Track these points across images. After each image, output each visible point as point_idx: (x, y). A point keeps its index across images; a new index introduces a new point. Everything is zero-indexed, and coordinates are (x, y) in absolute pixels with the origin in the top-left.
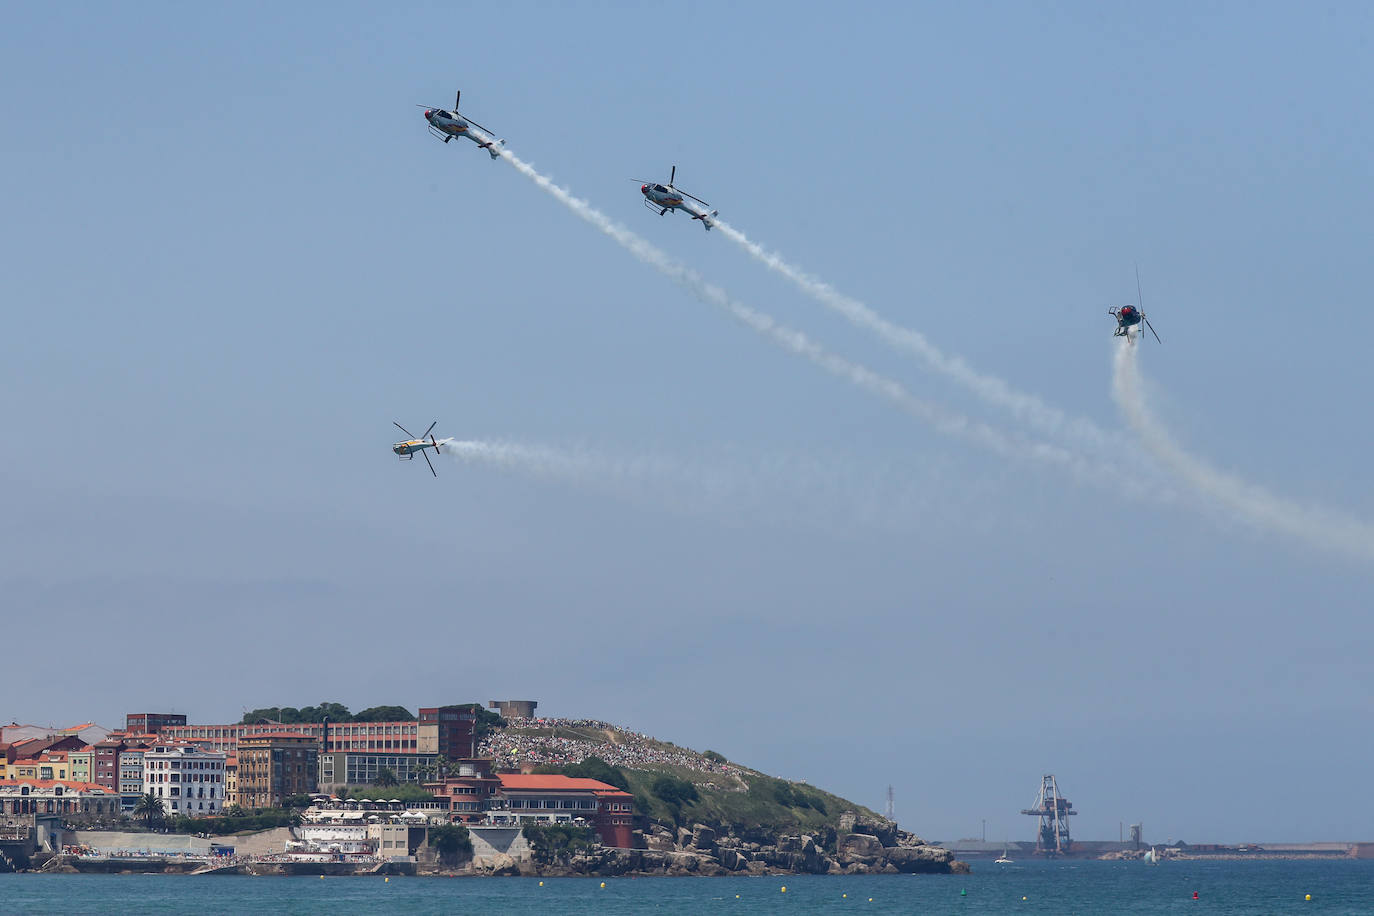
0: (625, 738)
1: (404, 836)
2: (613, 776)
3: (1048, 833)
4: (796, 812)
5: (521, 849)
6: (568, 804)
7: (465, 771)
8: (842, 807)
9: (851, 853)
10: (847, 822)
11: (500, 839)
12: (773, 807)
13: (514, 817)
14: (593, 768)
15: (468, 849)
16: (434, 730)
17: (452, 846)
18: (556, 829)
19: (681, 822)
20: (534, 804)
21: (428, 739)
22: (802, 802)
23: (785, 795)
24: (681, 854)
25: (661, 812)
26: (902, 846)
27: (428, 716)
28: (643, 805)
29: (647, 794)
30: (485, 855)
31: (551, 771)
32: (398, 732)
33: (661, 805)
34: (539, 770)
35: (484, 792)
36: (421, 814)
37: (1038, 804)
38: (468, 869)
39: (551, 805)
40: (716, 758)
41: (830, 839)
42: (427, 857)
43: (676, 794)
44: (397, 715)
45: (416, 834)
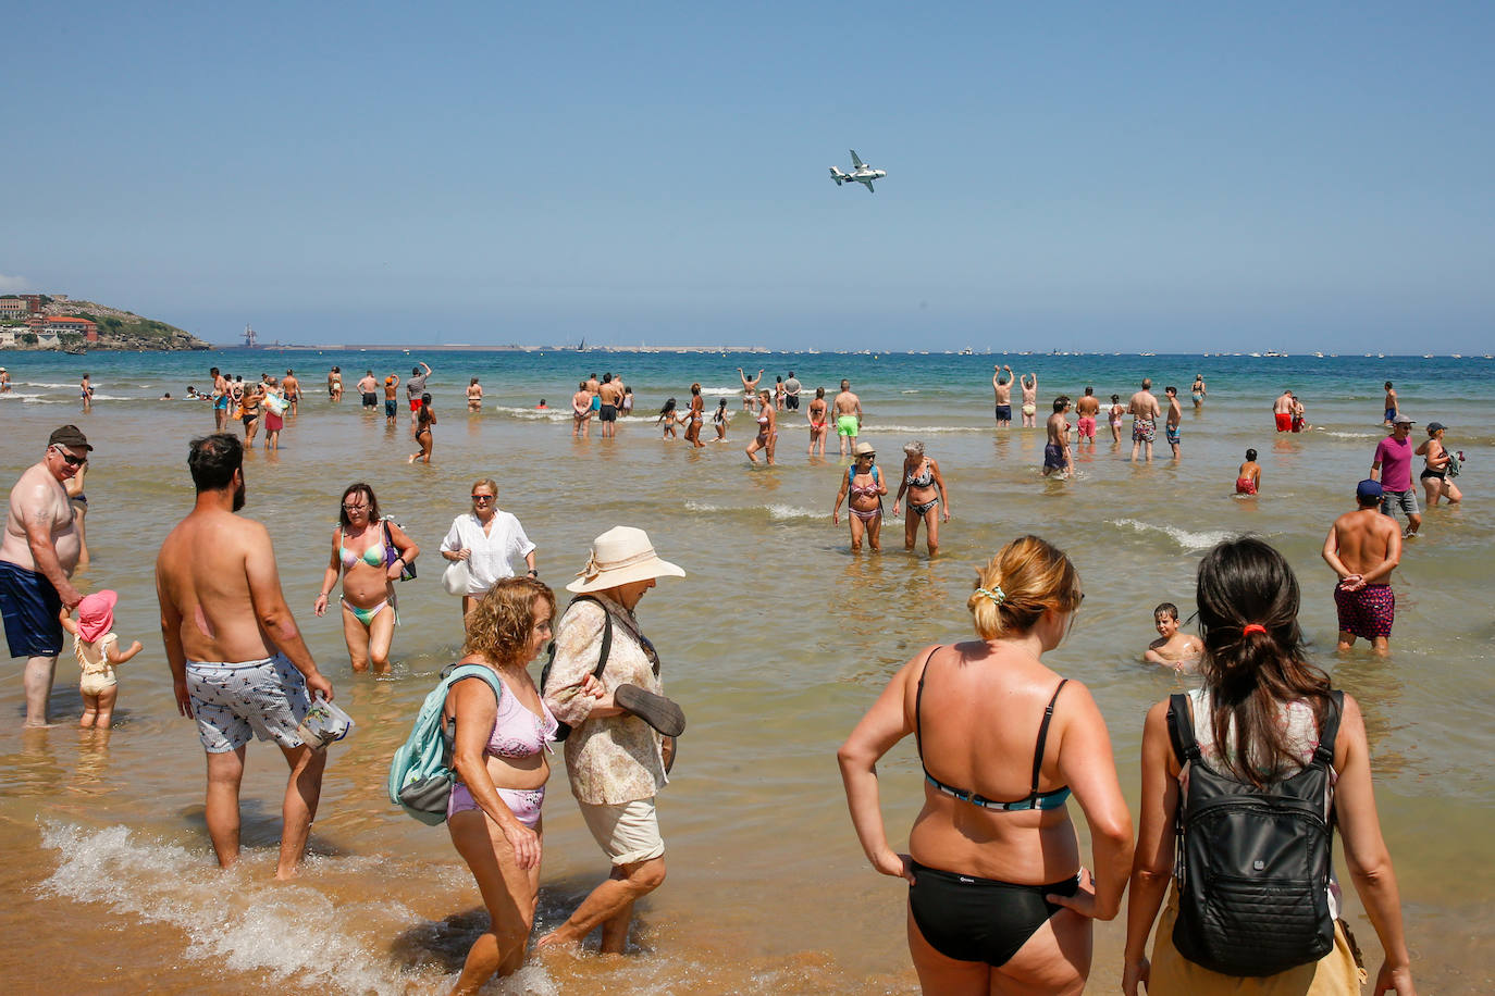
0: (97, 307)
1: (13, 337)
2: (92, 318)
3: (248, 342)
4: (157, 330)
5: (56, 341)
6: (74, 327)
7: (36, 315)
8: (173, 329)
9: (176, 343)
10: (175, 334)
11: (48, 337)
12: (148, 328)
13: (54, 331)
14: (84, 315)
15: (37, 341)
16: (25, 302)
17: (30, 339)
18: (69, 335)
19: (115, 333)
20: (61, 327)
21: (23, 305)
22: (159, 328)
23: (153, 325)
24: (115, 343)
25: (109, 329)
26: (194, 342)
27: (24, 297)
28: (102, 327)
29: (104, 324)
30: (42, 342)
31: (68, 316)
32: (12, 302)
33: (109, 328)
34: (64, 316)
35: (42, 323)
36: (19, 330)
37: (246, 333)
38: (36, 347)
39: (68, 327)
40: (129, 313)
41: (169, 339)
42: (23, 346)
43: (113, 325)
44: (14, 297)
45: (17, 336)
